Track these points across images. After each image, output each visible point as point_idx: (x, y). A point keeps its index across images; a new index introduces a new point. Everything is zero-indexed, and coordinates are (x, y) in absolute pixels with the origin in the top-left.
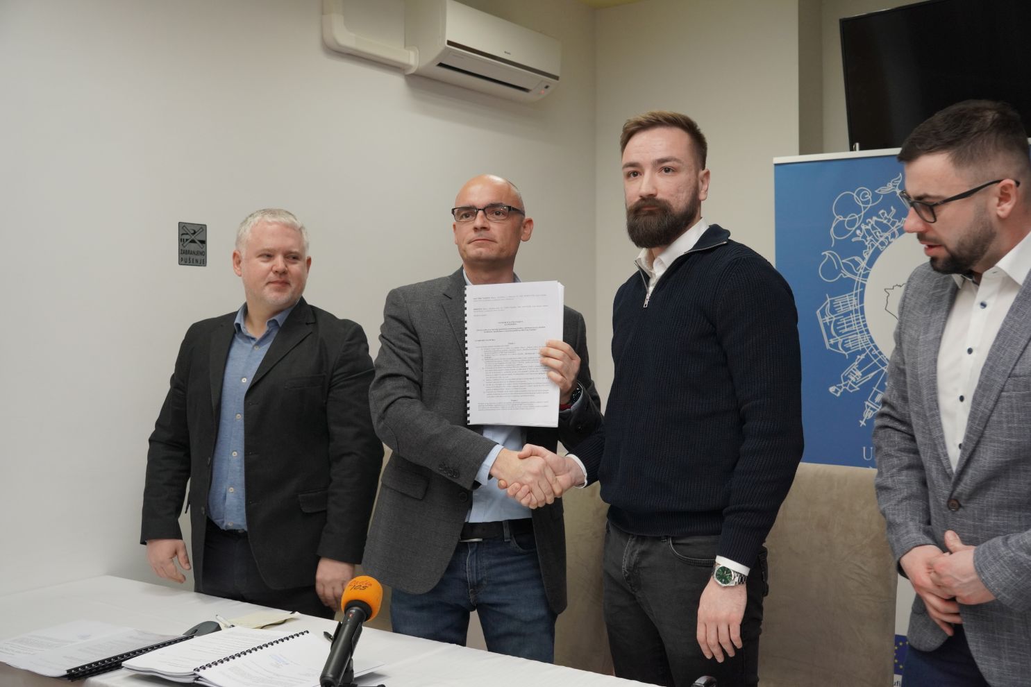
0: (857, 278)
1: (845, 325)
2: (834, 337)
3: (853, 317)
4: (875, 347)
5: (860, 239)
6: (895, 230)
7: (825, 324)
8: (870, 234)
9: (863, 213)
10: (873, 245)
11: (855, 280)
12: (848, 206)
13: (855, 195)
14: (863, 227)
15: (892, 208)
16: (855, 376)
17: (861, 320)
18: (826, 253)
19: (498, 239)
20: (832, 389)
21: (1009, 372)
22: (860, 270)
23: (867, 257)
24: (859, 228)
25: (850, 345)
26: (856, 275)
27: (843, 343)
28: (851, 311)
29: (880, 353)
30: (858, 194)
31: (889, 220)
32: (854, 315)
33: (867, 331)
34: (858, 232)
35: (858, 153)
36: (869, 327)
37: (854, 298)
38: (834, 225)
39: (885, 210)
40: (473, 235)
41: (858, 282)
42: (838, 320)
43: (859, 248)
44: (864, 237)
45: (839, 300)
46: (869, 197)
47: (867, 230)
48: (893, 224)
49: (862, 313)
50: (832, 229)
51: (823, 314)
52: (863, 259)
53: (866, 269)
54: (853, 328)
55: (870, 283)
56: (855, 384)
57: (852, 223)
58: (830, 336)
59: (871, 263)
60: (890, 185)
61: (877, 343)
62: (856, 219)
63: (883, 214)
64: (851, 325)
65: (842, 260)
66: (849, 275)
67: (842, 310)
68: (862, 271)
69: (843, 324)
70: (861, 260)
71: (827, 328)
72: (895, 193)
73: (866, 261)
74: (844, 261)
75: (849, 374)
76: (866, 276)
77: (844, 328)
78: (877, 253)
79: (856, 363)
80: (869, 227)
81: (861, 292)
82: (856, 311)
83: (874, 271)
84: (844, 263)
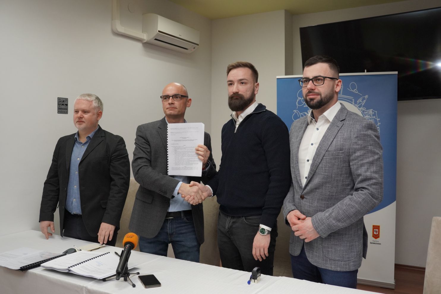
18: (295, 111)
19: (177, 107)
21: (327, 149)
40: (168, 106)
43: (306, 110)
50: (297, 102)
65: (300, 113)
70: (307, 114)
84: (301, 115)
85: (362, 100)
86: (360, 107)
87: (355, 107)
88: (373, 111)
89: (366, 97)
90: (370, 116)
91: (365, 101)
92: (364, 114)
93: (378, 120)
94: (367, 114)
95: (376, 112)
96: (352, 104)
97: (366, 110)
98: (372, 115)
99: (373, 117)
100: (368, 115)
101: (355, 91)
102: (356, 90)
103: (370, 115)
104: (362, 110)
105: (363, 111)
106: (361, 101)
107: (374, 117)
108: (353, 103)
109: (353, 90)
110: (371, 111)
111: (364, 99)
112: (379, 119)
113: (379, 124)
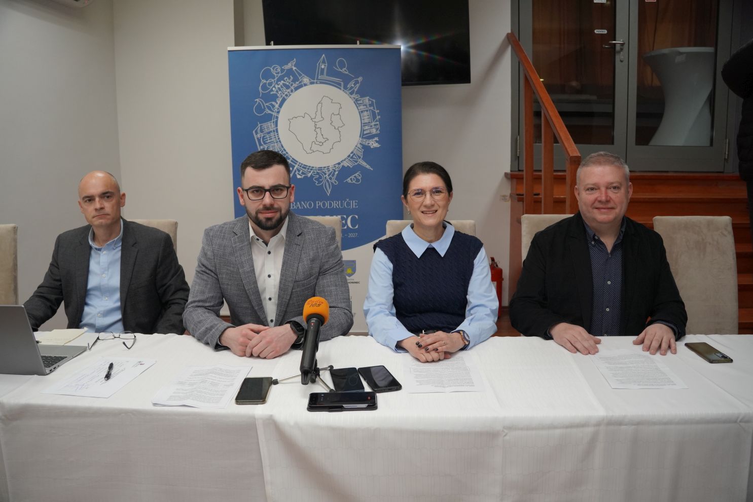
0: (274, 114)
1: (269, 139)
2: (262, 145)
3: (272, 134)
4: (284, 149)
5: (275, 93)
6: (293, 88)
7: (258, 138)
8: (280, 90)
9: (276, 79)
10: (282, 96)
11: (272, 115)
12: (267, 75)
13: (272, 69)
14: (276, 86)
15: (291, 76)
17: (276, 136)
18: (257, 100)
23: (279, 102)
24: (274, 87)
26: (273, 112)
27: (268, 148)
28: (271, 131)
29: (287, 153)
30: (273, 69)
31: (290, 83)
32: (273, 133)
33: (280, 141)
34: (274, 89)
35: (272, 47)
36: (281, 139)
37: (273, 124)
38: (261, 85)
39: (288, 77)
41: (274, 116)
42: (264, 136)
43: (275, 97)
44: (277, 92)
45: (265, 125)
46: (279, 70)
47: (279, 88)
48: (292, 85)
49: (277, 132)
50: (260, 87)
52: (277, 103)
53: (278, 109)
54: (273, 140)
55: (280, 116)
57: (270, 84)
58: (260, 145)
59: (281, 106)
60: (290, 65)
61: (285, 147)
62: (272, 82)
63: (287, 79)
64: (271, 139)
65: (265, 104)
66: (270, 112)
67: (266, 131)
68: (276, 110)
69: (267, 138)
71: (259, 140)
72: (292, 69)
73: (278, 105)
74: (267, 104)
76: (278, 112)
77: (267, 140)
78: (284, 100)
80: (279, 86)
82: (274, 131)
83: (282, 110)
84: (267, 106)
85: (355, 84)
86: (351, 93)
87: (345, 93)
88: (369, 100)
89: (360, 79)
90: (365, 107)
91: (358, 85)
92: (358, 104)
93: (376, 112)
94: (361, 104)
95: (374, 101)
96: (340, 89)
97: (360, 99)
98: (368, 106)
99: (370, 108)
100: (364, 105)
101: (344, 71)
102: (345, 69)
103: (366, 105)
104: (354, 98)
105: (357, 100)
106: (353, 85)
107: (372, 108)
108: (342, 88)
109: (342, 69)
110: (366, 100)
111: (357, 82)
112: (378, 111)
113: (378, 117)
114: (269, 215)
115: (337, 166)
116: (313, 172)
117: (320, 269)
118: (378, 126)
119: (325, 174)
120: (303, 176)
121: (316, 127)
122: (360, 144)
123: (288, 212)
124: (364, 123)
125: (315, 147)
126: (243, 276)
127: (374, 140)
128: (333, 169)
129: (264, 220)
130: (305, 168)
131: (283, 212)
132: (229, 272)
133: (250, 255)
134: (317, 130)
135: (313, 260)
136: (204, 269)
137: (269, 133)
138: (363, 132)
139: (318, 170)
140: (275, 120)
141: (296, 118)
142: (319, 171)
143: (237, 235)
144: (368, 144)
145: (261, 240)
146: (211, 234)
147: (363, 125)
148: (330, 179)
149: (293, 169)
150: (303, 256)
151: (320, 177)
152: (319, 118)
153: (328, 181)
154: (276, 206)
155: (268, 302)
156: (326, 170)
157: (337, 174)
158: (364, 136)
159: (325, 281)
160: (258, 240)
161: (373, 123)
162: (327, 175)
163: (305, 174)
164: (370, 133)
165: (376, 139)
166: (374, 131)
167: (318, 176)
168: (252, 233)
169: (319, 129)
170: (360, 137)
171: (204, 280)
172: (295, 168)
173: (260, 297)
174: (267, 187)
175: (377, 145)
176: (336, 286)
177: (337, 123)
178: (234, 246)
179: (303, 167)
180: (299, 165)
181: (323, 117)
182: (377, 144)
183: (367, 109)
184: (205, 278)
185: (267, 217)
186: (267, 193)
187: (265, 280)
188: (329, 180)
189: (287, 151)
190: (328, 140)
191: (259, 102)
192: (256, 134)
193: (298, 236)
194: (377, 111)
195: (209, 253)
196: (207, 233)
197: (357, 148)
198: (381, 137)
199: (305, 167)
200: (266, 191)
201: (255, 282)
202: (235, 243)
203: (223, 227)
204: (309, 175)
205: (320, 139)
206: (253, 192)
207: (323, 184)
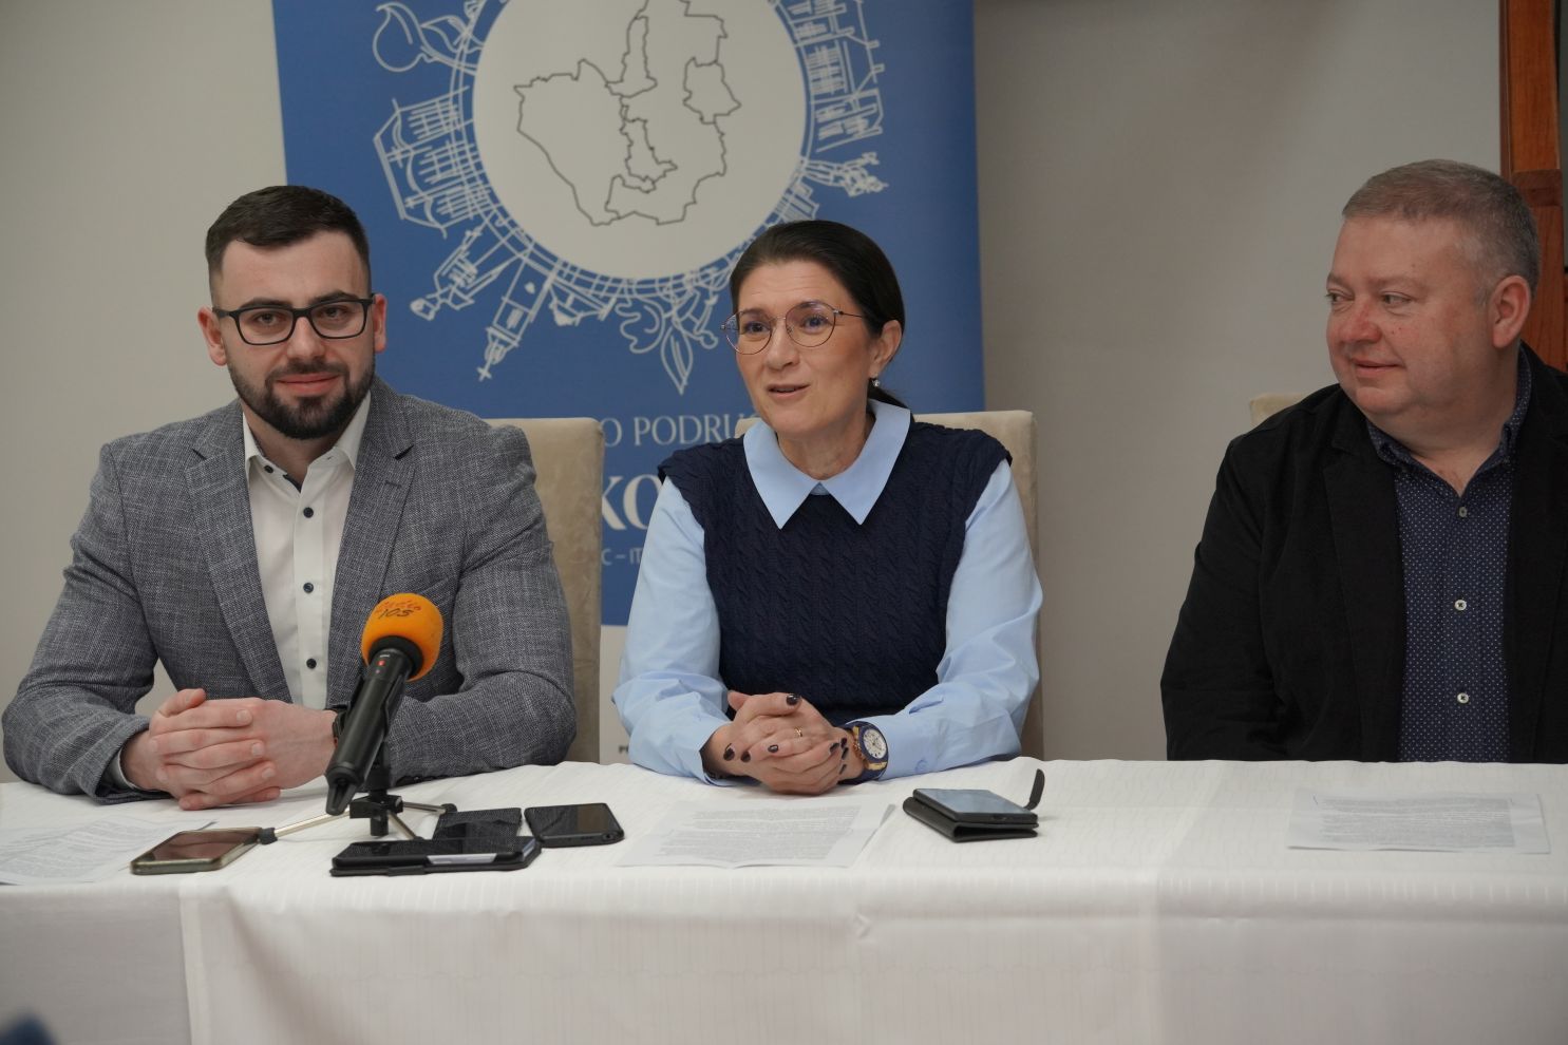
0: (455, 64)
1: (437, 167)
2: (415, 193)
3: (451, 148)
4: (502, 210)
7: (394, 165)
11: (450, 69)
16: (463, 274)
17: (469, 155)
18: (386, 6)
20: (417, 306)
22: (462, 47)
23: (473, 17)
25: (449, 208)
26: (453, 56)
27: (435, 206)
28: (448, 136)
29: (513, 224)
32: (455, 144)
33: (483, 177)
36: (488, 169)
37: (452, 107)
41: (458, 72)
42: (420, 156)
45: (421, 112)
49: (471, 138)
51: (388, 144)
52: (466, 21)
53: (472, 44)
54: (454, 172)
55: (482, 73)
56: (465, 291)
58: (406, 192)
59: (482, 30)
61: (505, 202)
64: (450, 167)
65: (421, 22)
66: (438, 57)
67: (428, 133)
68: (464, 47)
69: (432, 164)
70: (462, 24)
71: (400, 174)
73: (471, 26)
74: (425, 25)
75: (451, 271)
76: (473, 58)
77: (434, 173)
79: (464, 247)
81: (464, 93)
82: (458, 135)
83: (490, 47)
84: (423, 30)
90: (822, 28)
92: (794, 17)
93: (868, 46)
94: (806, 14)
98: (834, 24)
99: (841, 33)
100: (816, 22)
103: (825, 21)
107: (849, 32)
112: (876, 44)
113: (876, 69)
114: (311, 390)
115: (713, 273)
116: (619, 300)
117: (464, 557)
118: (877, 107)
119: (668, 307)
120: (581, 315)
121: (625, 119)
122: (805, 180)
123: (369, 381)
124: (818, 97)
125: (624, 200)
126: (220, 587)
127: (860, 162)
128: (698, 288)
129: (295, 406)
130: (588, 285)
131: (355, 378)
132: (175, 575)
133: (245, 518)
134: (629, 128)
135: (441, 531)
136: (90, 565)
137: (438, 143)
138: (816, 132)
139: (640, 291)
140: (461, 90)
141: (545, 80)
142: (641, 297)
143: (204, 458)
144: (837, 179)
145: (279, 473)
146: (120, 459)
147: (816, 102)
148: (688, 325)
149: (539, 288)
150: (409, 516)
151: (648, 320)
152: (635, 80)
153: (677, 335)
154: (331, 360)
155: (308, 675)
156: (668, 291)
157: (714, 307)
158: (817, 147)
159: (476, 590)
160: (269, 470)
161: (856, 95)
162: (673, 312)
163: (588, 308)
164: (844, 136)
165: (870, 158)
166: (859, 127)
167: (638, 316)
168: (251, 449)
169: (639, 124)
170: (803, 153)
171: (89, 598)
172: (547, 286)
173: (276, 653)
174: (299, 304)
175: (870, 184)
176: (511, 602)
177: (711, 99)
178: (192, 492)
179: (579, 282)
180: (560, 273)
181: (652, 74)
182: (872, 179)
183: (829, 37)
184: (95, 592)
185: (303, 394)
186: (302, 323)
187: (293, 602)
188: (684, 332)
189: (514, 215)
190: (676, 168)
191: (393, 16)
192: (388, 150)
193: (398, 457)
194: (870, 45)
195: (111, 516)
196: (109, 454)
197: (791, 198)
198: (888, 149)
199: (586, 279)
200: (297, 314)
201: (260, 605)
202: (197, 482)
203: (161, 438)
204: (603, 312)
205: (643, 164)
206: (254, 320)
207: (659, 346)
